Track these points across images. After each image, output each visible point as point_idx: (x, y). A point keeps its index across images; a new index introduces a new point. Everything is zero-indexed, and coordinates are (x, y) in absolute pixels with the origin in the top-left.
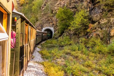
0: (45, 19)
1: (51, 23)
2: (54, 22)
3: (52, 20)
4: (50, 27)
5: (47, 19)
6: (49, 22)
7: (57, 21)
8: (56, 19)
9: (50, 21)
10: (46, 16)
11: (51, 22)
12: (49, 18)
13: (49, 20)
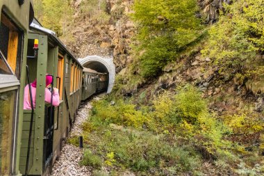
0: (85, 31)
1: (103, 43)
2: (115, 41)
3: (107, 33)
4: (102, 54)
5: (90, 32)
6: (97, 39)
7: (125, 37)
8: (123, 31)
9: (102, 37)
10: (87, 22)
11: (106, 41)
12: (98, 28)
13: (98, 34)
